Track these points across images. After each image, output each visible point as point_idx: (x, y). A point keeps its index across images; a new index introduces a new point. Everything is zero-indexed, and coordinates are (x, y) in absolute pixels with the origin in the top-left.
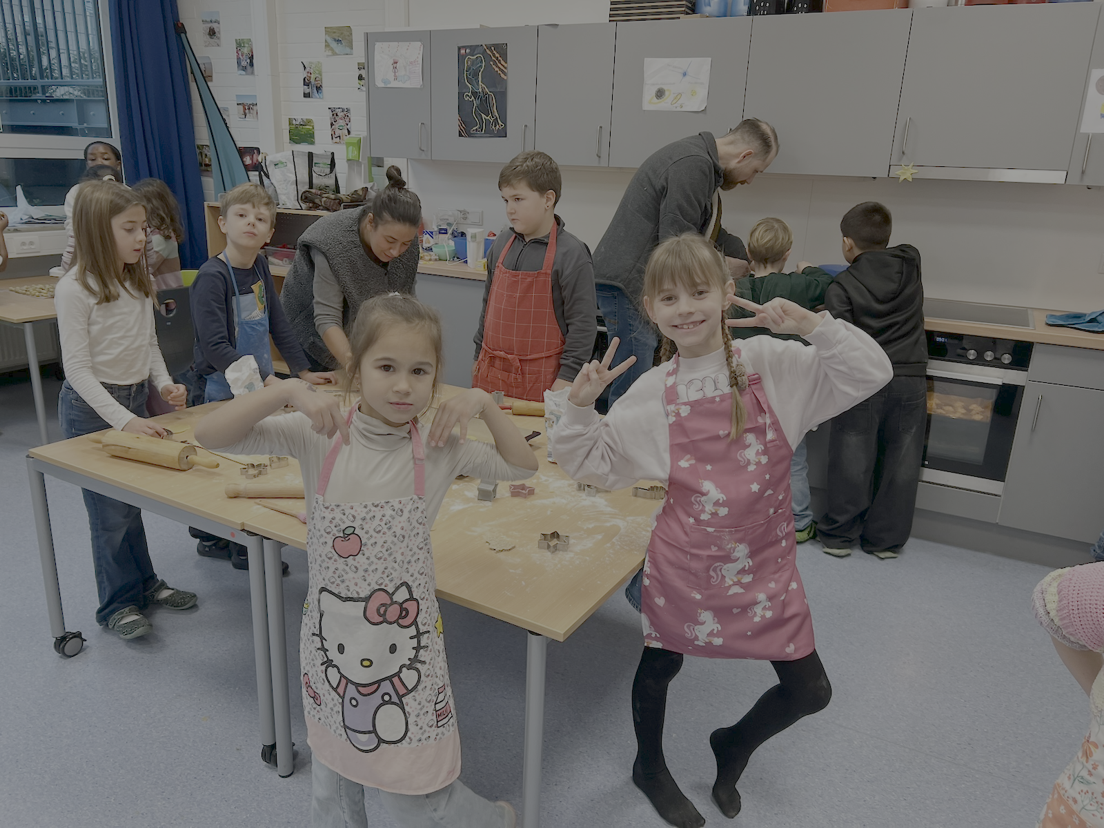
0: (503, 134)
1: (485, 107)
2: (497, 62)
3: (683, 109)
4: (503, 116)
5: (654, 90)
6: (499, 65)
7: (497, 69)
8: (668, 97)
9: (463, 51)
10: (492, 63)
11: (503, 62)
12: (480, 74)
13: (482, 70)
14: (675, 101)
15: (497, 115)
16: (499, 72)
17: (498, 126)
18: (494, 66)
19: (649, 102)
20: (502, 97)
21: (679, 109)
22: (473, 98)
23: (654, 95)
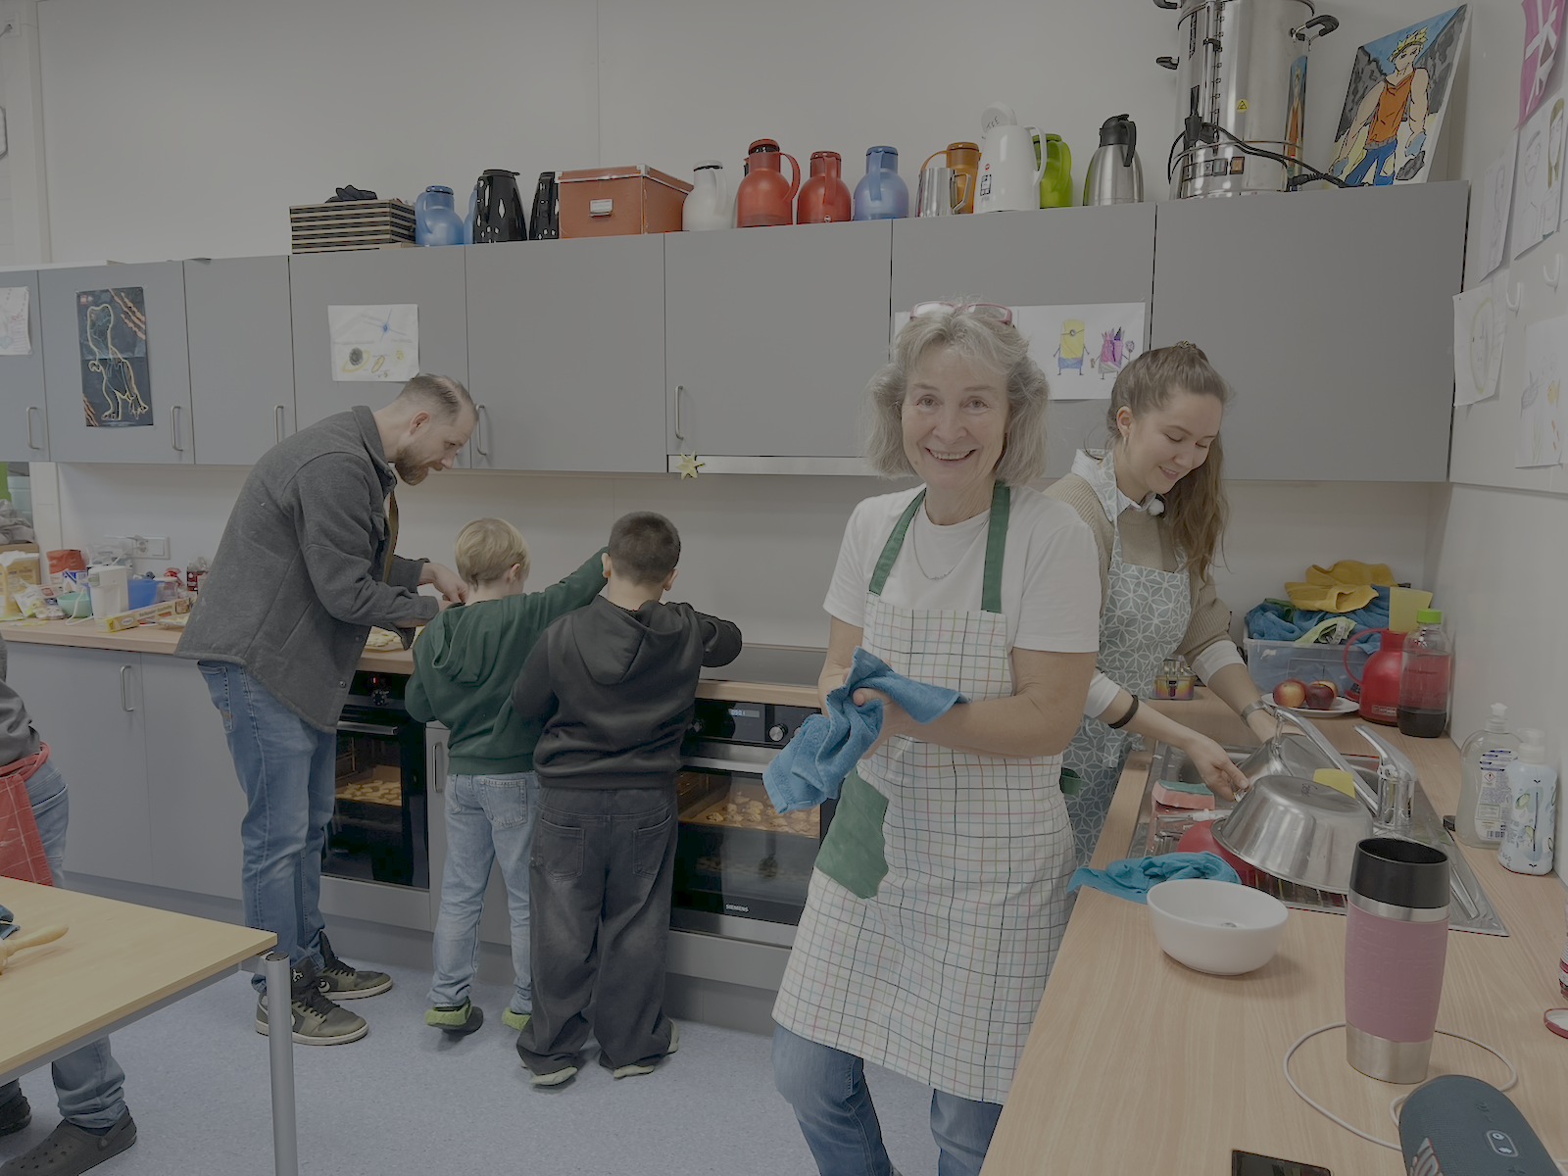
0: (147, 420)
1: (119, 382)
2: (130, 314)
3: (390, 379)
4: (146, 394)
5: (348, 351)
6: (133, 317)
7: (131, 325)
8: (368, 361)
9: (83, 300)
10: (123, 316)
11: (138, 314)
12: (108, 332)
13: (110, 326)
14: (376, 368)
15: (136, 391)
16: (135, 329)
17: (139, 409)
18: (126, 321)
19: (342, 371)
20: (142, 365)
21: (383, 379)
22: (101, 367)
23: (348, 358)
